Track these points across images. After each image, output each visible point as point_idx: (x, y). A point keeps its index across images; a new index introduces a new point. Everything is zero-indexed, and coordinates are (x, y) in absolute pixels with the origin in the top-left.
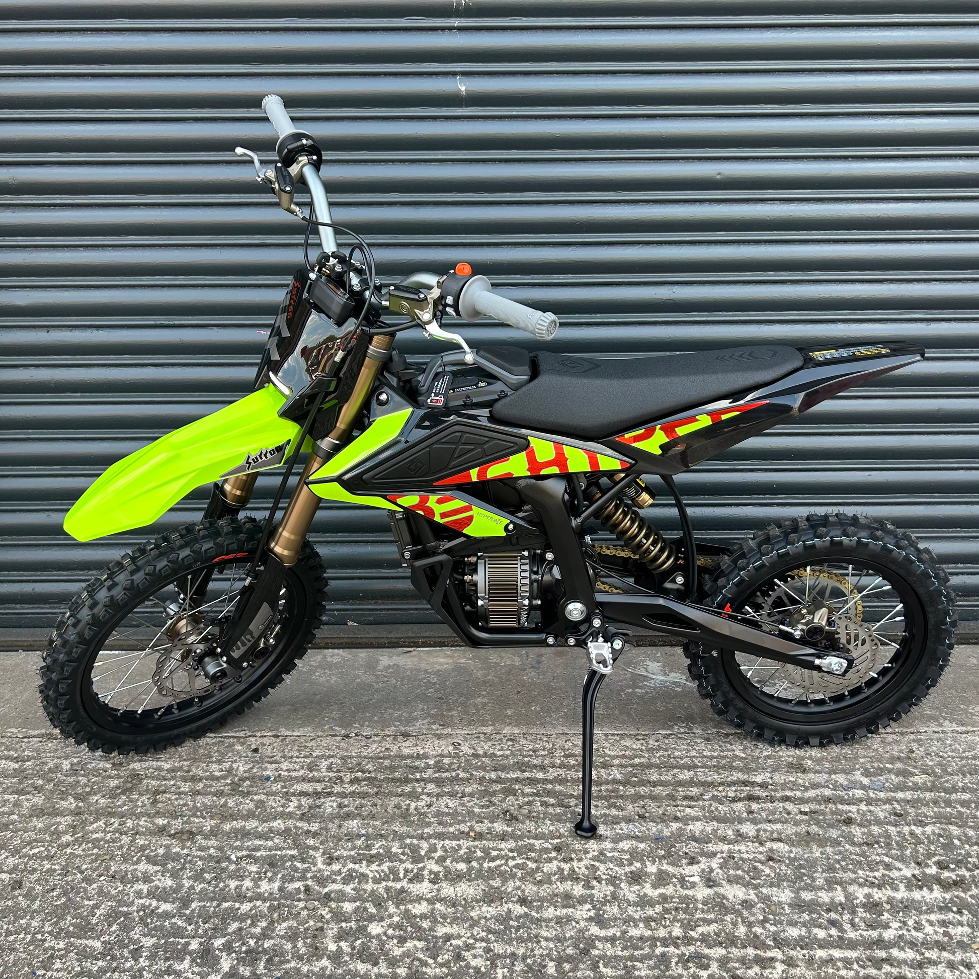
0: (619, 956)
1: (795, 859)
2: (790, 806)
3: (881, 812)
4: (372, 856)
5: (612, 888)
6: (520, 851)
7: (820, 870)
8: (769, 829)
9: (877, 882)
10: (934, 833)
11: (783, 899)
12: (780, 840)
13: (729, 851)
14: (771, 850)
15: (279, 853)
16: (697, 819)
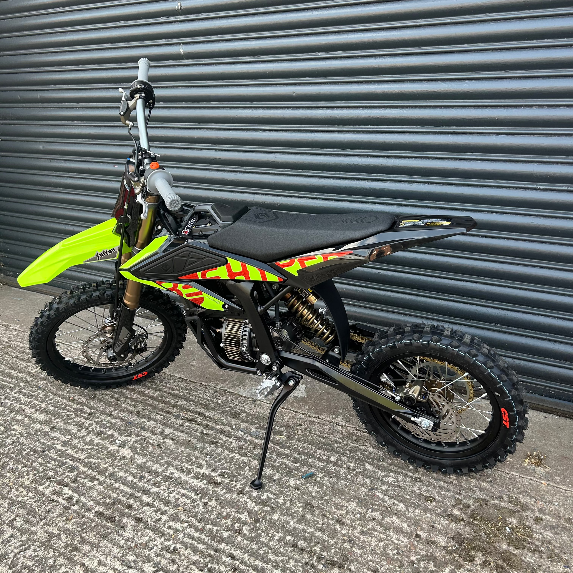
0: (51, 457)
1: (168, 449)
2: (201, 429)
3: (235, 444)
4: (32, 395)
5: (86, 434)
6: (76, 410)
7: (171, 457)
8: (176, 434)
9: (185, 470)
10: (243, 461)
11: (138, 462)
12: (173, 440)
13: (148, 437)
14: (164, 442)
15: (8, 384)
16: (156, 420)
